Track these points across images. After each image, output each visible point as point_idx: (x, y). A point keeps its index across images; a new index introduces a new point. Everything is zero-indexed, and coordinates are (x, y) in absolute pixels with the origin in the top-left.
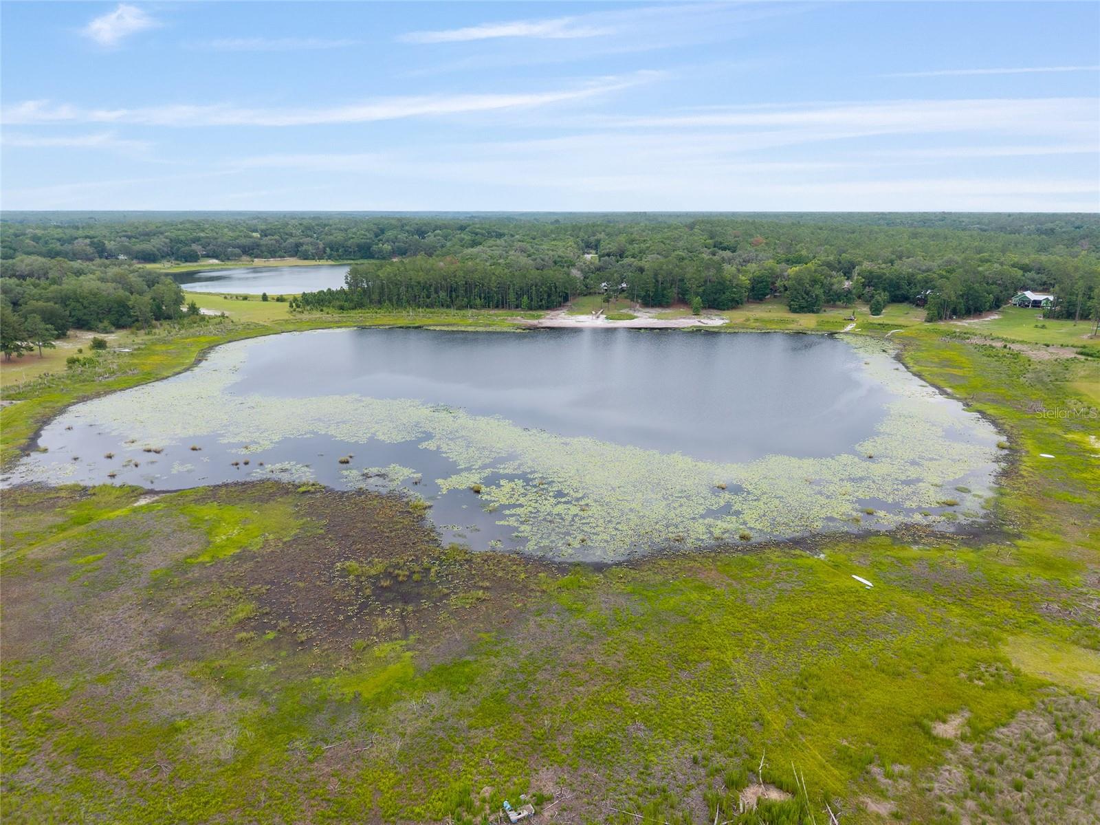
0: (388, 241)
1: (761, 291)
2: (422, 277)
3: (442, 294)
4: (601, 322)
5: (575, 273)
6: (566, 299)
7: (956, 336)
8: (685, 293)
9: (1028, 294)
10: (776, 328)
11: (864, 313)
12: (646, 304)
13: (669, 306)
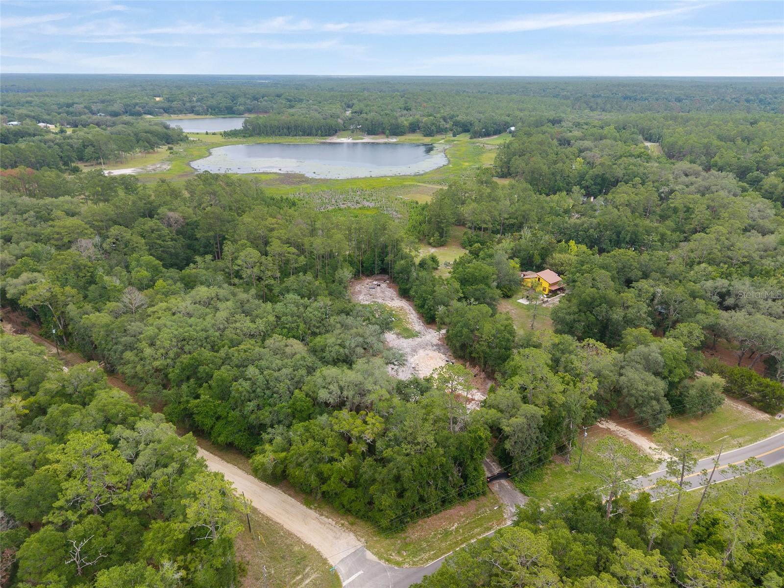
1: (414, 128)
2: (276, 123)
3: (285, 130)
4: (350, 140)
5: (340, 121)
6: (336, 132)
7: (474, 143)
8: (384, 129)
9: (513, 129)
10: (415, 142)
11: (450, 136)
12: (369, 134)
13: (377, 134)
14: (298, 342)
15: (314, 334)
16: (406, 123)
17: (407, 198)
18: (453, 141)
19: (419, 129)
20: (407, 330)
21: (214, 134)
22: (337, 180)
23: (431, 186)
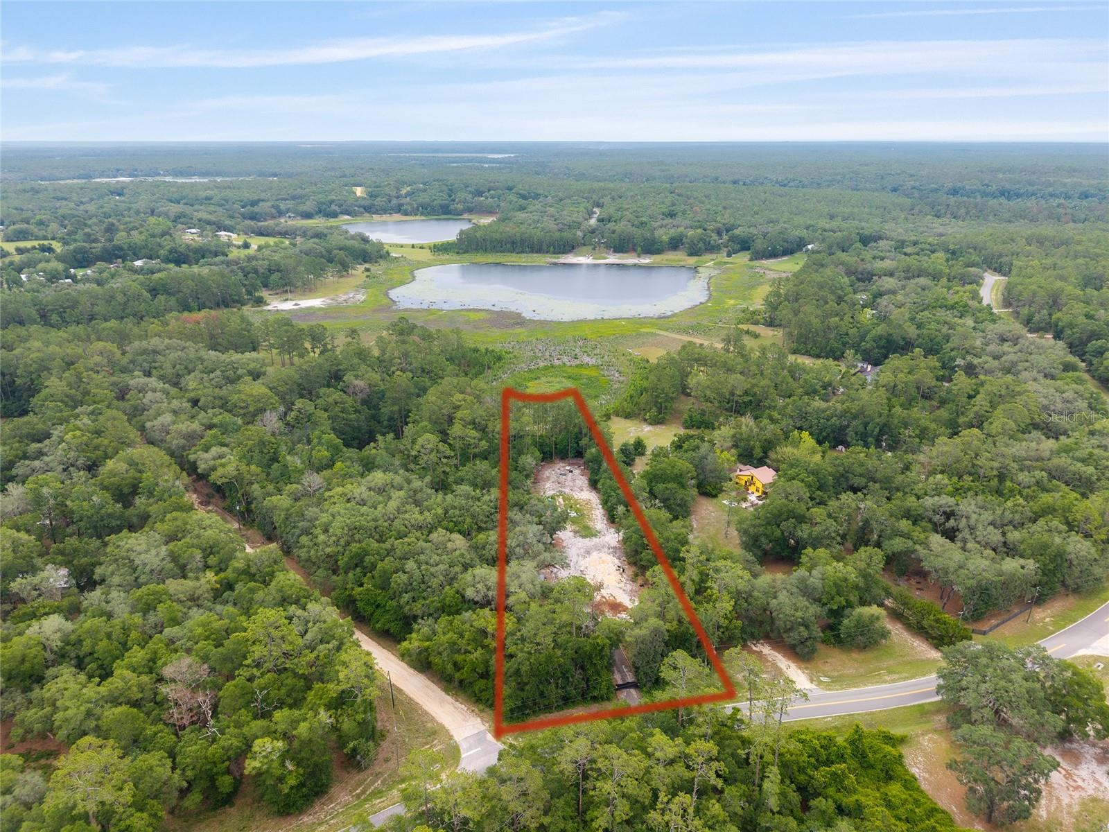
1: (675, 244)
2: (498, 236)
4: (590, 261)
5: (579, 233)
7: (753, 267)
8: (635, 244)
9: (810, 247)
10: (673, 264)
11: (722, 257)
12: (615, 251)
13: (626, 252)
14: (461, 537)
15: (480, 529)
16: (665, 238)
17: (637, 353)
18: (726, 263)
19: (682, 245)
20: (587, 528)
21: (421, 247)
22: (560, 323)
23: (673, 335)
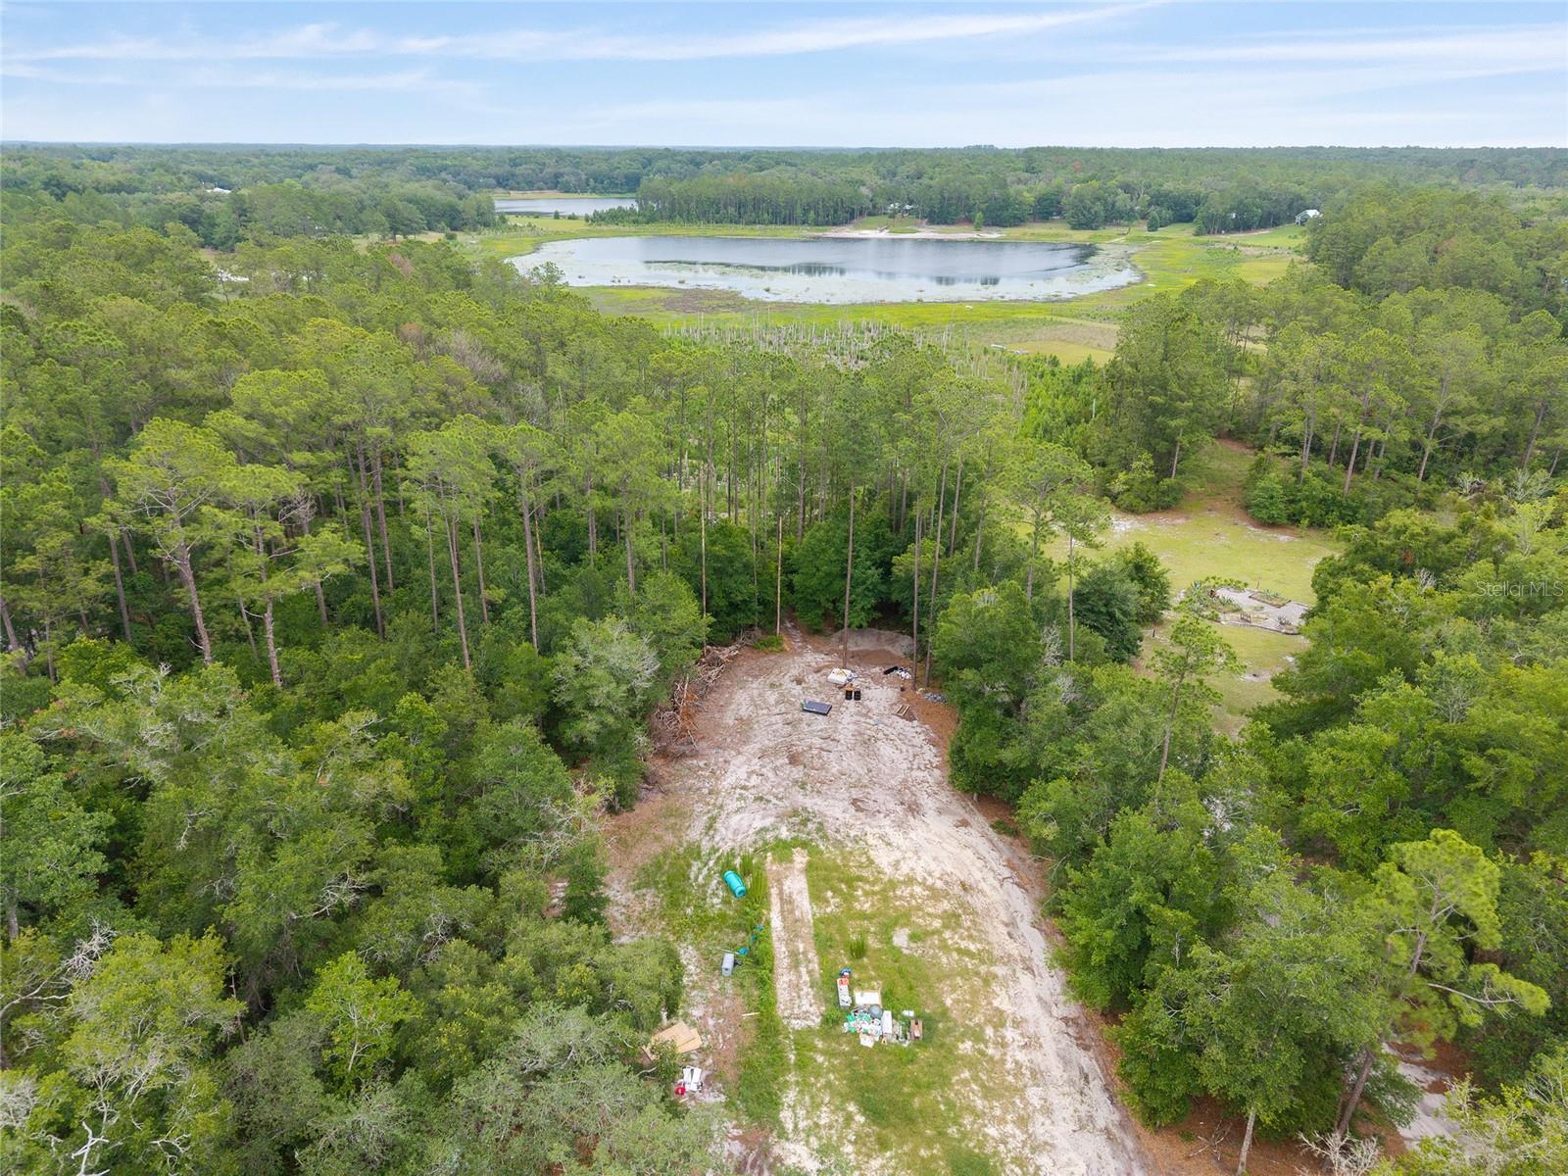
0: (659, 171)
1: (1047, 210)
2: (711, 193)
3: (731, 210)
4: (885, 235)
5: (864, 190)
6: (852, 217)
7: (1206, 244)
8: (970, 209)
9: (1312, 213)
10: (1047, 240)
11: (1140, 229)
12: (932, 222)
13: (953, 223)
17: (1020, 350)
18: (1148, 238)
19: (1059, 213)
21: (572, 218)
22: (822, 306)
23: (1096, 324)
